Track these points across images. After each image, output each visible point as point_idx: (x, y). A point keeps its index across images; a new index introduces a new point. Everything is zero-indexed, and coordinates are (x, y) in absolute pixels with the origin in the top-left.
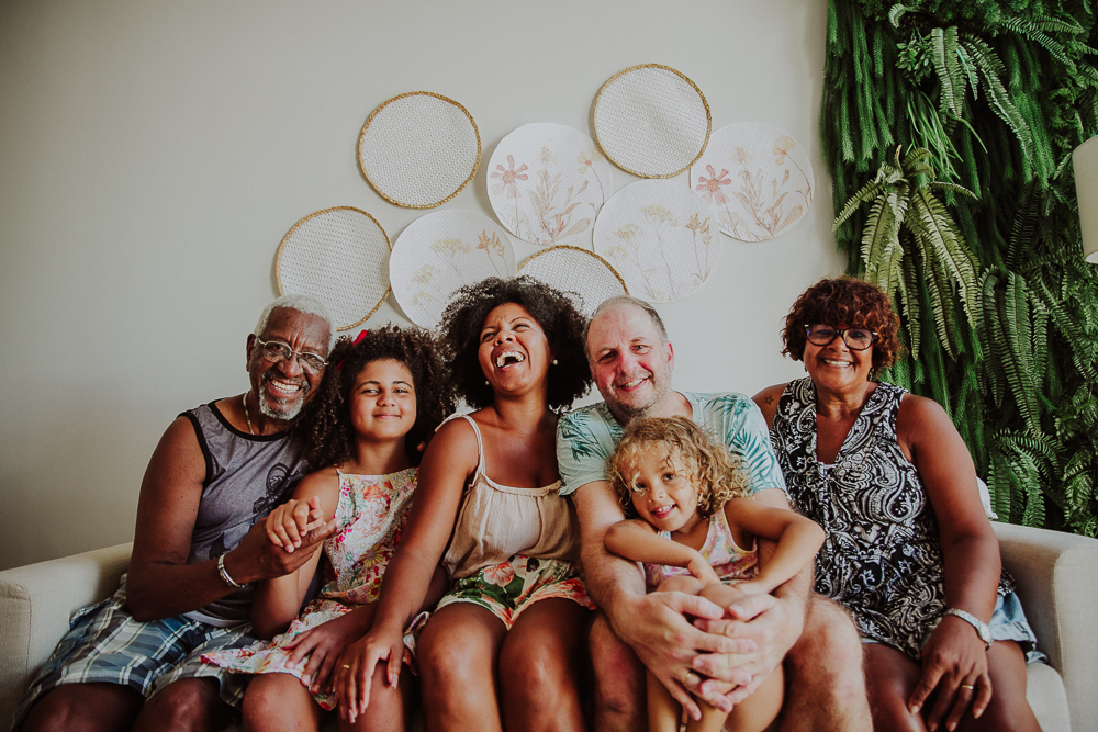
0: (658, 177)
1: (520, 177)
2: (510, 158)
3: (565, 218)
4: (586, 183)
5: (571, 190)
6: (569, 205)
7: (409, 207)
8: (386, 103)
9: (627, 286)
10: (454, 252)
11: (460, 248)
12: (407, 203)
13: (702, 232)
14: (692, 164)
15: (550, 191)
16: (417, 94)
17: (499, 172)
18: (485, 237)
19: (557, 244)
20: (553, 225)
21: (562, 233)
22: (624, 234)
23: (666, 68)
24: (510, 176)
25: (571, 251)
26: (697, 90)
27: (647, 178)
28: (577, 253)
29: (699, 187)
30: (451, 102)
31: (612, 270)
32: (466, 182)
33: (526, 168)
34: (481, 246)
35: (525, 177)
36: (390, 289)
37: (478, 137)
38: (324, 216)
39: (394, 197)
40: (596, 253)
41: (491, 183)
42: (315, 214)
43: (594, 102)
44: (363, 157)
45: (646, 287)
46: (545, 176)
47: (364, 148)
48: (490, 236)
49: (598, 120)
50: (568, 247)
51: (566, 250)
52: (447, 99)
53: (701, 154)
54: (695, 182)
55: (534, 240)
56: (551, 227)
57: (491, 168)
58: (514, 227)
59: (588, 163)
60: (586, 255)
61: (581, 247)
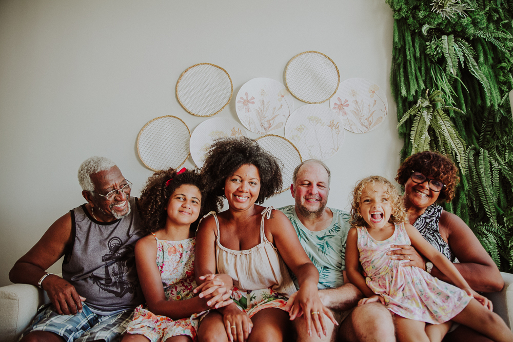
0: (315, 103)
1: (251, 103)
2: (246, 94)
3: (271, 122)
4: (282, 105)
5: (275, 109)
6: (274, 116)
7: (199, 116)
8: (189, 68)
9: (300, 154)
12: (198, 114)
13: (336, 129)
14: (331, 97)
15: (265, 109)
16: (203, 64)
17: (241, 100)
18: (234, 130)
19: (268, 134)
20: (266, 125)
21: (270, 129)
22: (299, 130)
23: (319, 53)
24: (246, 102)
25: (275, 137)
26: (333, 63)
27: (310, 103)
28: (277, 138)
29: (334, 108)
30: (219, 68)
31: (293, 146)
32: (226, 105)
33: (254, 98)
35: (253, 103)
36: (190, 154)
37: (232, 84)
38: (159, 120)
39: (192, 111)
40: (286, 138)
41: (237, 105)
42: (156, 119)
43: (286, 68)
44: (178, 93)
45: (309, 154)
46: (263, 102)
47: (179, 89)
48: (237, 130)
49: (287, 77)
50: (273, 135)
51: (272, 137)
52: (217, 67)
53: (335, 92)
54: (332, 106)
55: (257, 132)
56: (265, 126)
57: (238, 99)
58: (248, 126)
59: (283, 96)
60: (281, 139)
61: (279, 135)
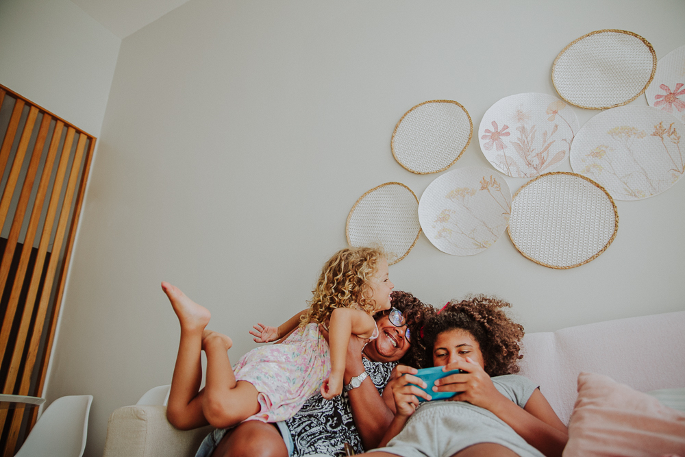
0: (617, 106)
1: (504, 135)
2: (494, 123)
3: (544, 154)
4: (556, 126)
5: (545, 134)
6: (546, 144)
7: (428, 173)
8: (405, 114)
9: (608, 192)
10: (464, 197)
11: (468, 193)
12: (426, 172)
13: (669, 136)
14: (645, 88)
15: (529, 139)
16: (424, 104)
17: (487, 134)
18: (485, 181)
19: (541, 174)
20: (536, 162)
21: (544, 165)
22: (597, 154)
23: (604, 31)
24: (496, 135)
25: (554, 176)
26: (636, 36)
27: (607, 108)
28: (559, 176)
29: (657, 103)
30: (447, 101)
31: (591, 181)
32: (465, 148)
33: (507, 127)
34: (483, 188)
35: (508, 134)
36: (421, 229)
37: (469, 117)
38: (374, 192)
39: (416, 169)
40: (575, 172)
41: (482, 142)
42: (368, 192)
43: (551, 71)
44: (395, 150)
45: (626, 190)
46: (523, 130)
47: (395, 145)
48: (488, 179)
49: (557, 82)
50: (550, 173)
51: (549, 176)
52: (444, 101)
53: (652, 78)
54: (652, 101)
55: (523, 175)
56: (534, 163)
57: (481, 133)
58: (505, 169)
59: (555, 112)
60: (567, 176)
61: (561, 171)
